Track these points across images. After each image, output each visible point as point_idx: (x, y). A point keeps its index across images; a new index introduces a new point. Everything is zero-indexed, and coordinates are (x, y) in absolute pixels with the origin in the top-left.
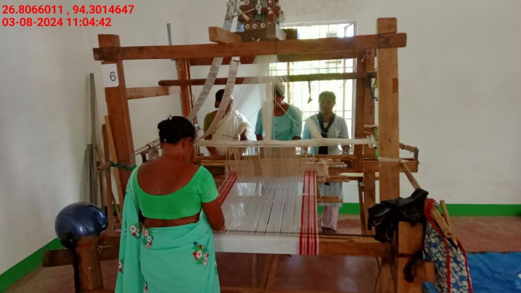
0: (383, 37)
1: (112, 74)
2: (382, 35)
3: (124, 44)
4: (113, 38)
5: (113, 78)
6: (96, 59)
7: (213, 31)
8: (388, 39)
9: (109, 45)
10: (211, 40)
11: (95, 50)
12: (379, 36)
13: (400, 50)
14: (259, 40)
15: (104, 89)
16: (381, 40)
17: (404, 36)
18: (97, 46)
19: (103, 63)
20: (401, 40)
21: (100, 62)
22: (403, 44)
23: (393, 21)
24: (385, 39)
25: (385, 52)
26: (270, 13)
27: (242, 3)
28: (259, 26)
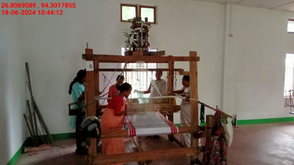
1: (91, 65)
3: (94, 53)
4: (91, 50)
5: (91, 67)
6: (83, 59)
9: (90, 53)
11: (83, 55)
13: (198, 62)
17: (199, 58)
18: (84, 53)
19: (86, 61)
22: (199, 60)
23: (196, 52)
24: (193, 58)
25: (193, 62)
26: (146, 44)
27: (135, 40)
28: (143, 49)
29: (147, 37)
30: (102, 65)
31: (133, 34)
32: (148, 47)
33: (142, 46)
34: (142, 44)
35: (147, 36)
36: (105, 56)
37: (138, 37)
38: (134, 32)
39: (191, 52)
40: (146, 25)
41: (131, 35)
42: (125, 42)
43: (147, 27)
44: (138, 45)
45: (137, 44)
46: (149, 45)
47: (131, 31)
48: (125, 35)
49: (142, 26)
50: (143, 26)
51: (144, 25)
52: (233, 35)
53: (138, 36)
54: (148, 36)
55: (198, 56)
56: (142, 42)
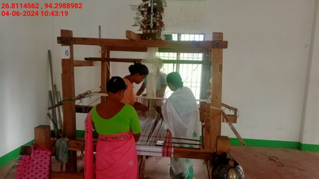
0: (215, 43)
1: (67, 52)
2: (215, 41)
3: (74, 36)
4: (69, 32)
5: (67, 54)
6: (58, 43)
7: (128, 33)
8: (218, 44)
9: (67, 36)
10: (127, 37)
11: (58, 38)
12: (213, 42)
14: (150, 39)
15: (61, 60)
18: (60, 36)
19: (62, 45)
20: (225, 45)
21: (60, 45)
22: (226, 47)
23: (222, 34)
25: (216, 50)
26: (158, 25)
28: (151, 31)
33: (152, 27)
34: (151, 25)
35: (158, 13)
37: (147, 15)
38: (140, 7)
39: (215, 34)
44: (146, 26)
45: (144, 24)
53: (146, 13)
56: (152, 22)
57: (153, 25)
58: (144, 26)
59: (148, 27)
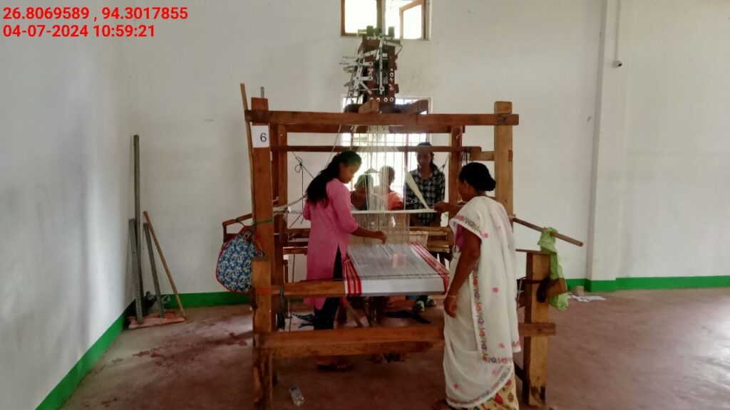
0: (502, 117)
1: (263, 135)
3: (272, 108)
4: (264, 102)
6: (247, 120)
8: (505, 118)
9: (262, 108)
11: (247, 112)
12: (497, 115)
13: (514, 127)
14: (381, 112)
16: (500, 118)
17: (517, 117)
18: (250, 108)
19: (253, 125)
20: (515, 120)
21: (250, 123)
22: (516, 123)
23: (510, 104)
24: (504, 118)
25: (503, 128)
26: (391, 89)
27: (366, 79)
28: (382, 99)
29: (393, 72)
30: (294, 139)
31: (360, 66)
32: (396, 95)
33: (381, 93)
34: (382, 90)
35: (392, 70)
36: (294, 114)
37: (373, 73)
38: (362, 62)
39: (498, 104)
40: (389, 44)
41: (356, 68)
42: (345, 86)
43: (393, 48)
45: (369, 88)
46: (397, 90)
47: (356, 59)
48: (345, 69)
49: (381, 45)
50: (384, 46)
51: (385, 43)
52: (623, 63)
53: (371, 70)
54: (395, 68)
55: (514, 112)
56: (381, 84)
57: (383, 90)
58: (370, 92)
59: (376, 94)
